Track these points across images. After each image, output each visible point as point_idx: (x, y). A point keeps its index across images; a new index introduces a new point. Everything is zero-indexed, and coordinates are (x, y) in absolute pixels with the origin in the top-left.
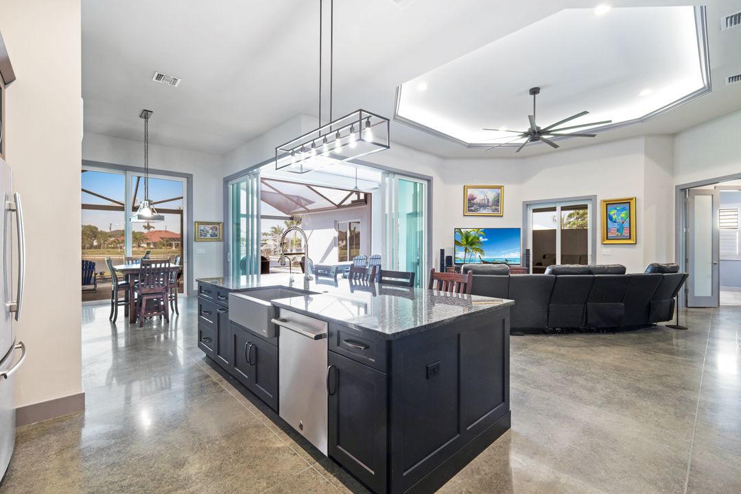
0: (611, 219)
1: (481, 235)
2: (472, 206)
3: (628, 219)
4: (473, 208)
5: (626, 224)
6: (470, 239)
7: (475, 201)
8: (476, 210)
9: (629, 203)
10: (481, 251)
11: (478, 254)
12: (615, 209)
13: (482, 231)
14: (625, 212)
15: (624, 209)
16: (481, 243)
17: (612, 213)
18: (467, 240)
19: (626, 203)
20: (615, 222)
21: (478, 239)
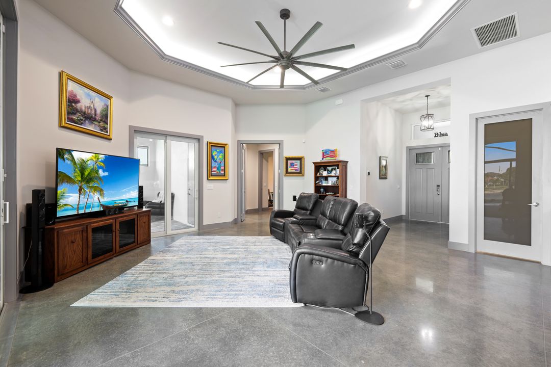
0: (214, 159)
1: (100, 167)
2: (74, 114)
3: (223, 160)
4: (75, 117)
5: (222, 165)
6: (86, 173)
7: (79, 105)
8: (79, 122)
9: (224, 147)
10: (101, 191)
11: (97, 196)
12: (216, 151)
13: (102, 161)
14: (221, 154)
15: (221, 152)
16: (100, 179)
17: (214, 153)
18: (82, 174)
19: (223, 146)
20: (216, 162)
21: (97, 172)
